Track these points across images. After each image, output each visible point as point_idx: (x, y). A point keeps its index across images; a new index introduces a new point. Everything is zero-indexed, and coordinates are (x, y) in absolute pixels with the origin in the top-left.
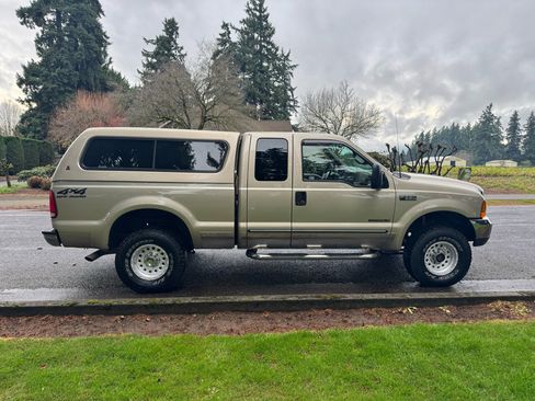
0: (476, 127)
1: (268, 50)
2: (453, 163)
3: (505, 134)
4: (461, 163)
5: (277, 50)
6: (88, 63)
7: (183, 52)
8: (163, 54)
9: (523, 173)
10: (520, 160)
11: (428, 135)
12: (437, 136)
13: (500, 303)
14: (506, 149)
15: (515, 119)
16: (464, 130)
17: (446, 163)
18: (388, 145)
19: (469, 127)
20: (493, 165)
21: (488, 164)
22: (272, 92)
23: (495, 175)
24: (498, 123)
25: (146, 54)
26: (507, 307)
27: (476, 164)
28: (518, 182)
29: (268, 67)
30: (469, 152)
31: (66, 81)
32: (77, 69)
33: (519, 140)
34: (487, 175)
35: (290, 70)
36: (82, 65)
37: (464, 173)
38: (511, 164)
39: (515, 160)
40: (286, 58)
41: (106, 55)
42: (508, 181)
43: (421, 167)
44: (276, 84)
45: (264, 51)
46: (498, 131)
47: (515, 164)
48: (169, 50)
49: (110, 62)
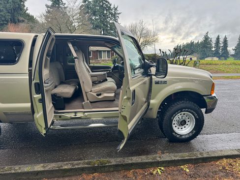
0: (201, 43)
1: (106, 5)
2: (191, 59)
3: (214, 45)
4: (195, 59)
5: (111, 5)
6: (14, 10)
7: (65, 6)
8: (55, 7)
9: (223, 63)
10: (219, 57)
11: (180, 46)
12: (184, 46)
13: (225, 160)
14: (214, 52)
15: (218, 39)
16: (196, 44)
17: (188, 59)
18: (160, 50)
19: (198, 42)
20: (208, 59)
21: (206, 59)
22: (109, 26)
23: (210, 64)
24: (211, 40)
25: (47, 6)
26: (231, 164)
27: (201, 59)
28: (222, 67)
29: (107, 13)
30: (198, 54)
31: (3, 19)
32: (9, 13)
33: (220, 48)
34: (207, 64)
35: (118, 15)
36: (11, 11)
37: (197, 63)
38: (216, 59)
39: (217, 57)
40: (116, 9)
41: (24, 6)
42: (217, 67)
43: (176, 61)
44: (111, 22)
45: (104, 5)
46: (211, 44)
47: (218, 59)
48: (59, 5)
49: (27, 10)
